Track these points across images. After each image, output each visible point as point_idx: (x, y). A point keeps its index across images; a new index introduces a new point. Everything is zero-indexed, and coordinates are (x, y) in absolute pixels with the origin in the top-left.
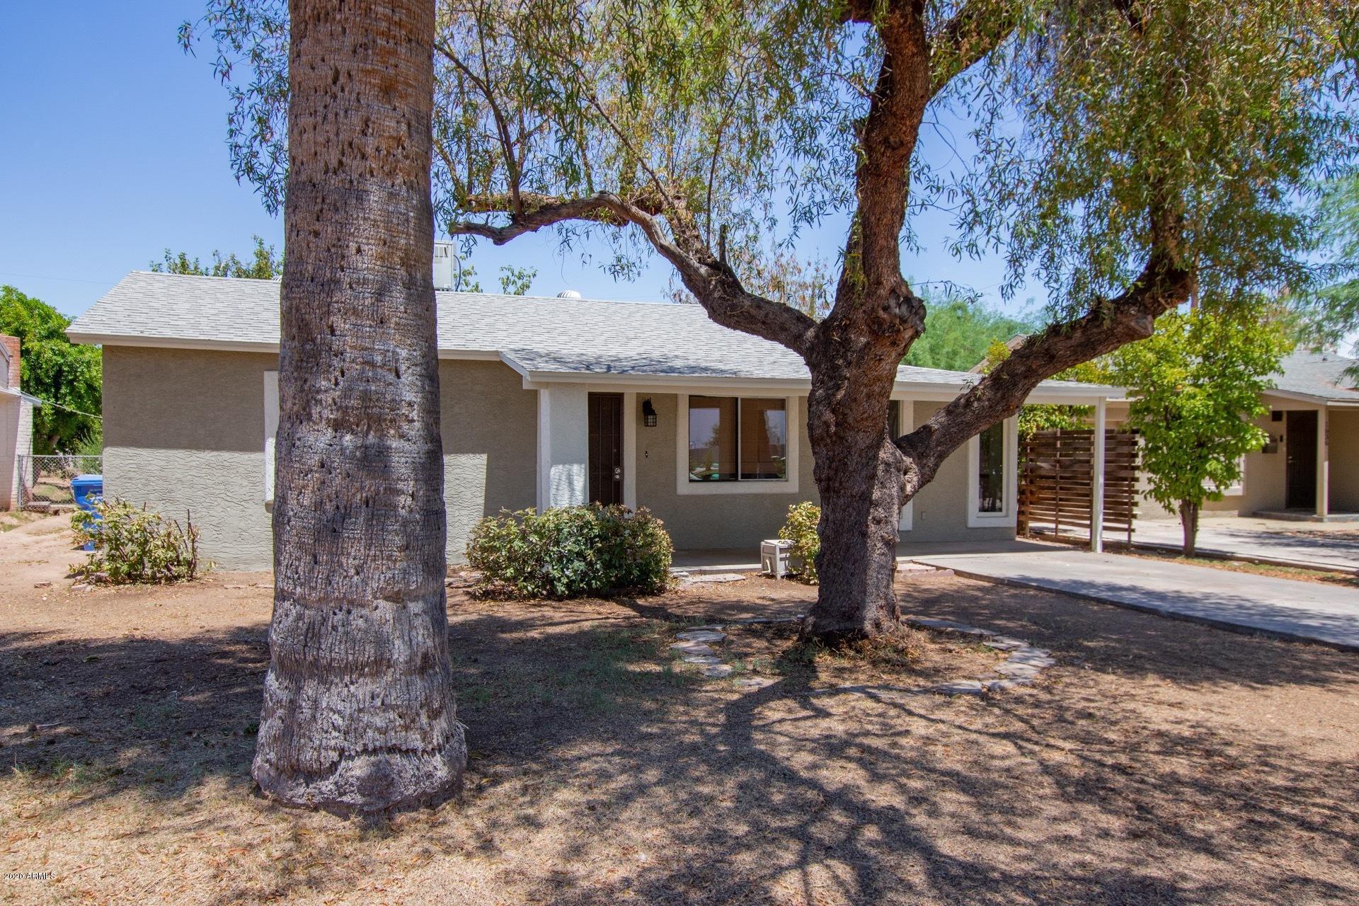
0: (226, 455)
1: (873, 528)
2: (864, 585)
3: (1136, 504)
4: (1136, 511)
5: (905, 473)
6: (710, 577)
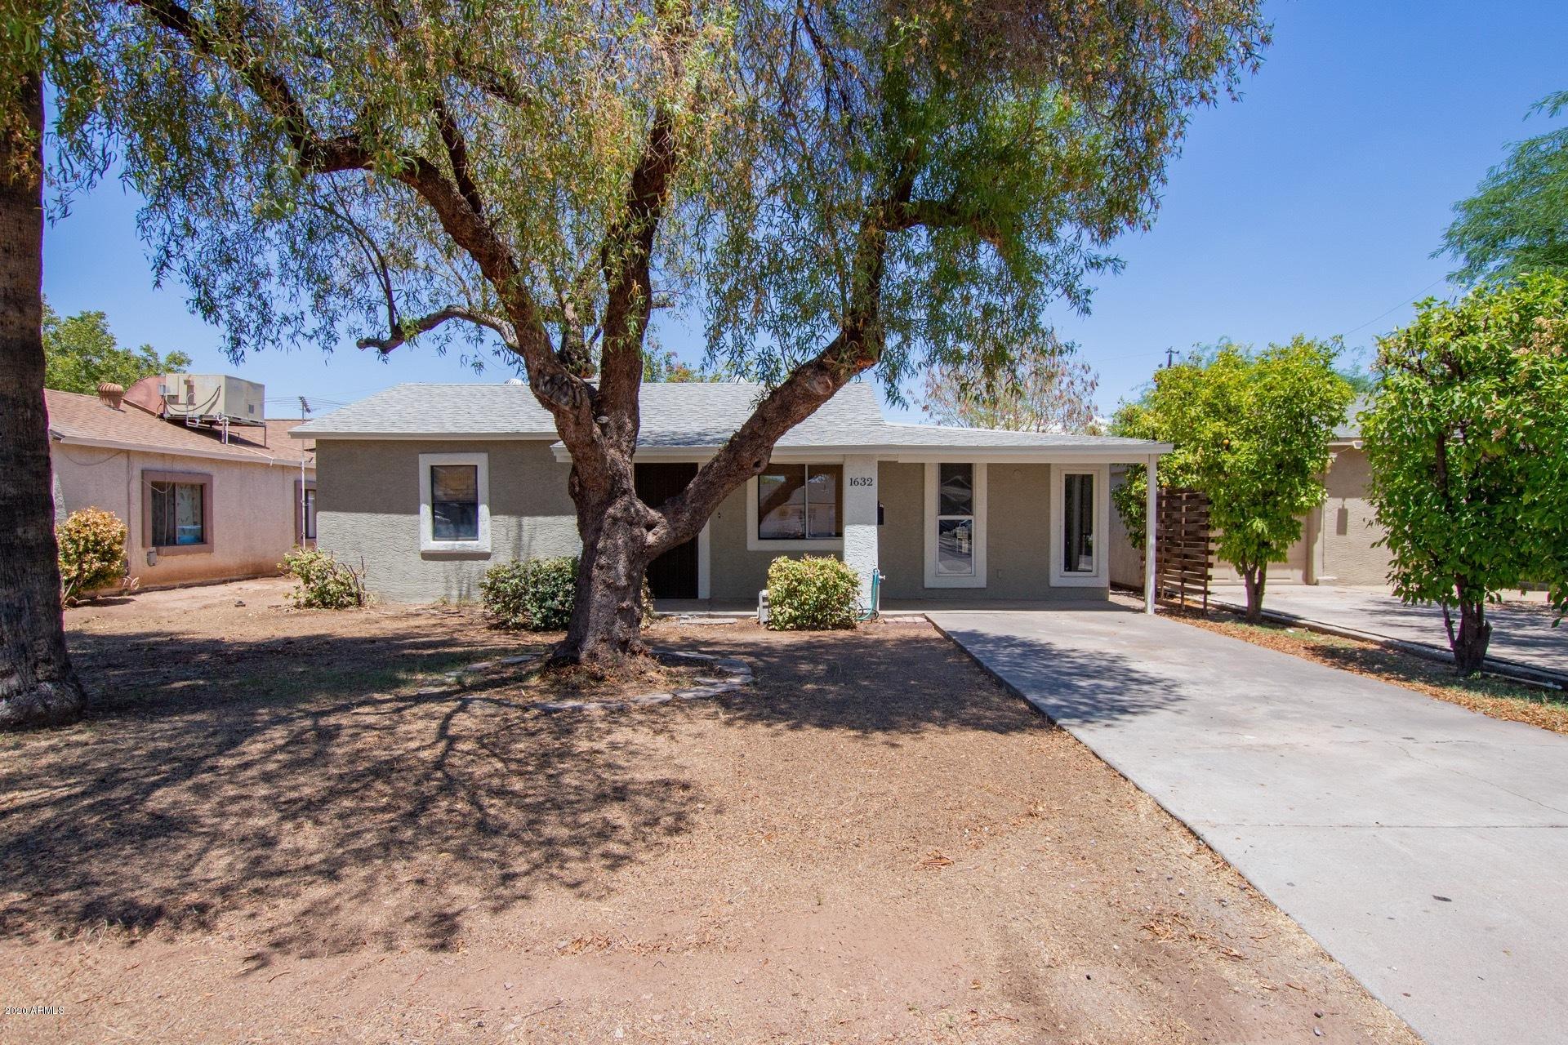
0: (395, 517)
1: (596, 572)
2: (587, 620)
3: (1211, 565)
4: (1210, 572)
5: (650, 527)
6: (709, 621)
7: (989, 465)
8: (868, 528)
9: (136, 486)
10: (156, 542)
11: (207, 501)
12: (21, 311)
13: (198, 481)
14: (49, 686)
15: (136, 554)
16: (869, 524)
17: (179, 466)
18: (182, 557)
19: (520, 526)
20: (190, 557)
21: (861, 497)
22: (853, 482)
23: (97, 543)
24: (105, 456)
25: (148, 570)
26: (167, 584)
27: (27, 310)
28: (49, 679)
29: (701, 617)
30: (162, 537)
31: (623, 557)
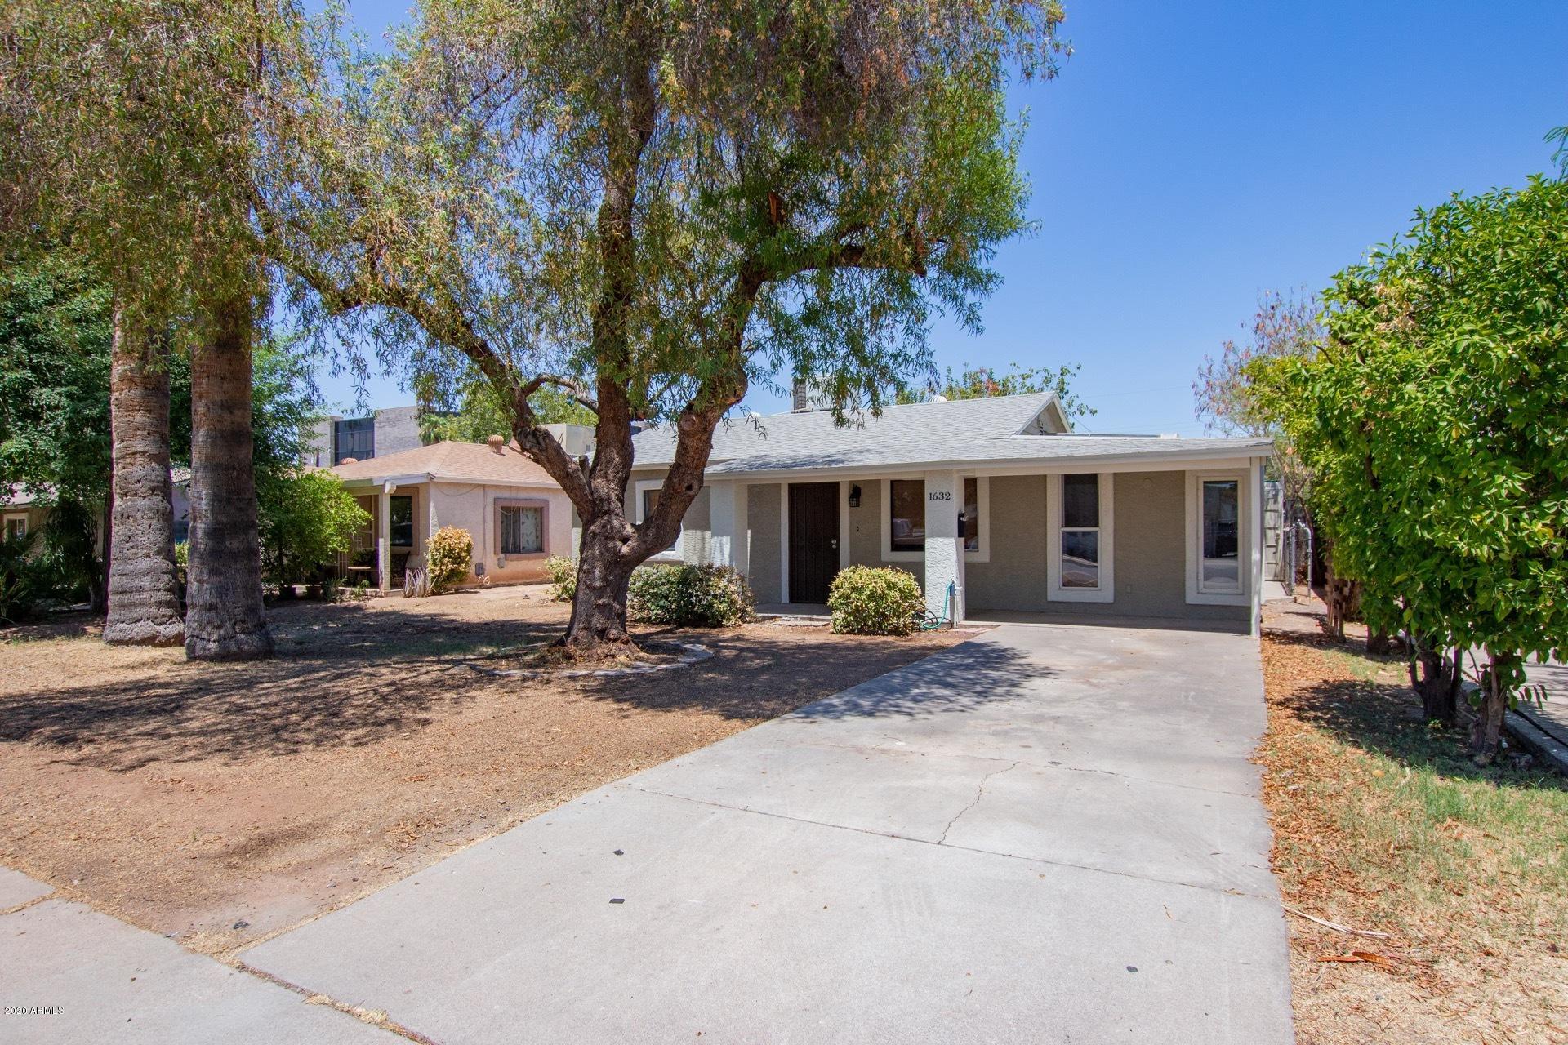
5: (625, 540)
6: (808, 623)
7: (1115, 474)
8: (946, 540)
9: (490, 509)
10: (505, 550)
11: (545, 520)
12: (231, 413)
13: (538, 505)
14: (243, 636)
15: (491, 561)
16: (947, 536)
17: (522, 495)
18: (525, 562)
19: (703, 539)
20: (531, 562)
21: (943, 512)
22: (933, 497)
23: (451, 551)
24: (465, 490)
25: (498, 571)
26: (511, 581)
27: (236, 412)
28: (243, 632)
29: (804, 619)
30: (510, 546)
31: (599, 564)
